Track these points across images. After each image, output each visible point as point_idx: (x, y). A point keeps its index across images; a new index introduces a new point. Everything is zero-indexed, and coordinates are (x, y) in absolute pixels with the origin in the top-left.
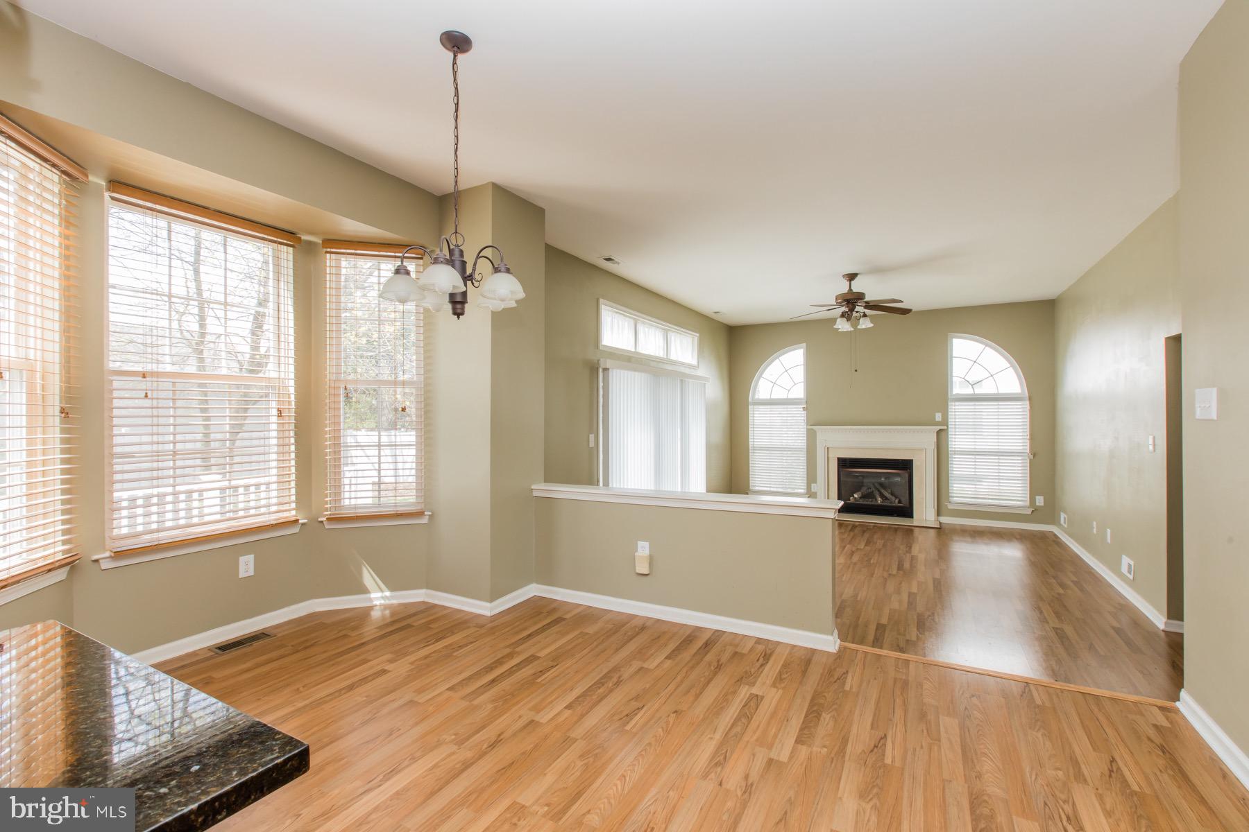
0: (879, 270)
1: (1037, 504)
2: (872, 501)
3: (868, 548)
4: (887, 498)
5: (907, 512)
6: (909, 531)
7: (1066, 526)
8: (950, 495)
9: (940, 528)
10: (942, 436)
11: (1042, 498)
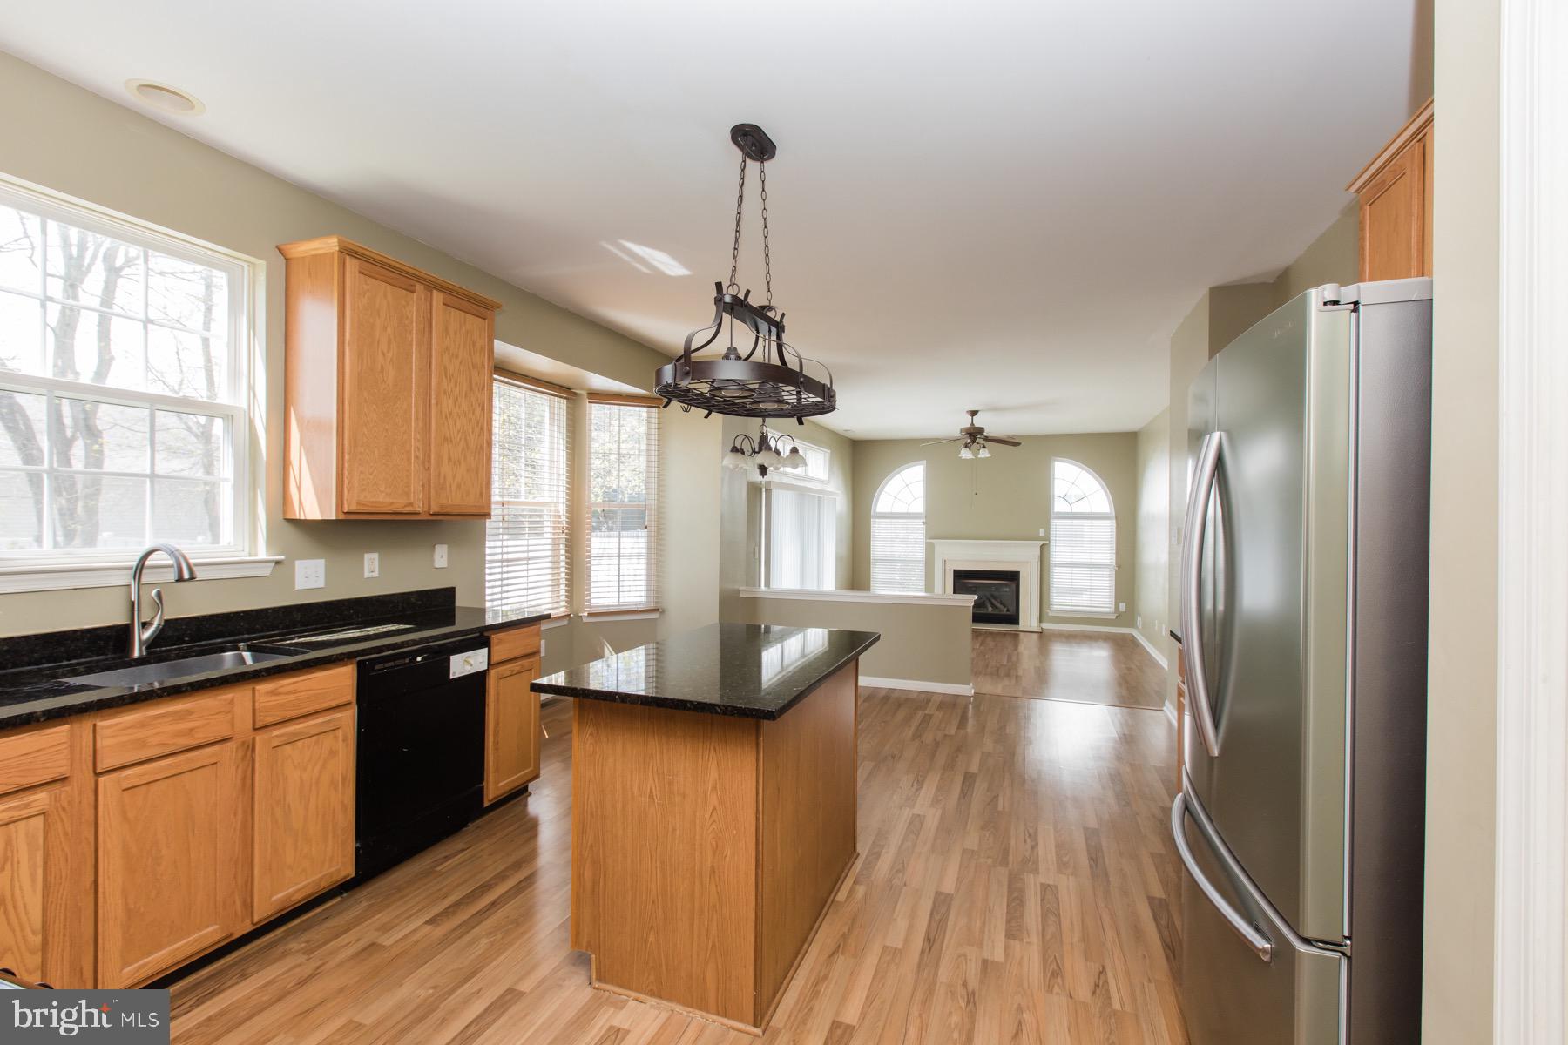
0: (995, 409)
1: (1121, 610)
2: (984, 611)
3: (982, 648)
4: (997, 608)
5: (1014, 619)
6: (1016, 635)
7: (1141, 627)
8: (1051, 604)
9: (1041, 633)
10: (1044, 550)
11: (1124, 604)
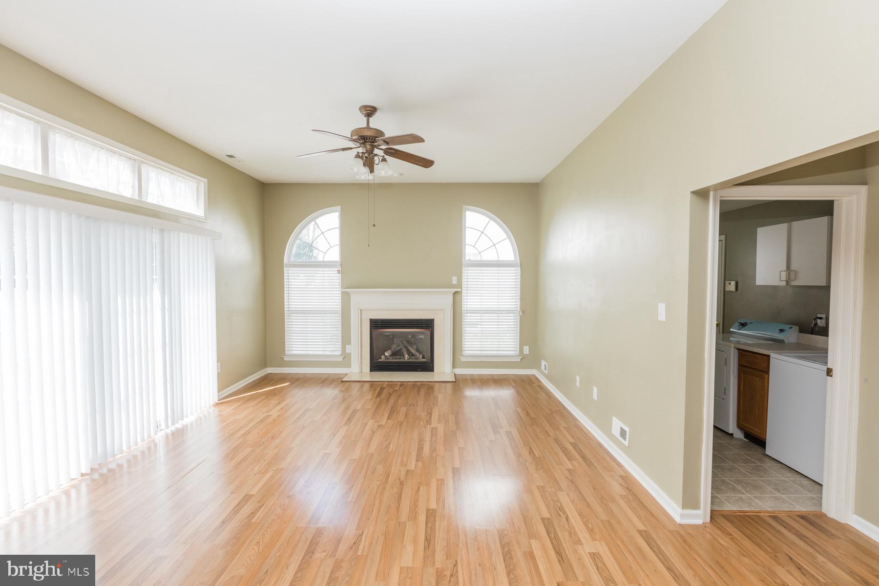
1: (525, 353)
2: (400, 358)
4: (413, 355)
5: (427, 366)
7: (546, 372)
8: (463, 349)
9: (455, 382)
10: (457, 297)
11: (527, 347)
